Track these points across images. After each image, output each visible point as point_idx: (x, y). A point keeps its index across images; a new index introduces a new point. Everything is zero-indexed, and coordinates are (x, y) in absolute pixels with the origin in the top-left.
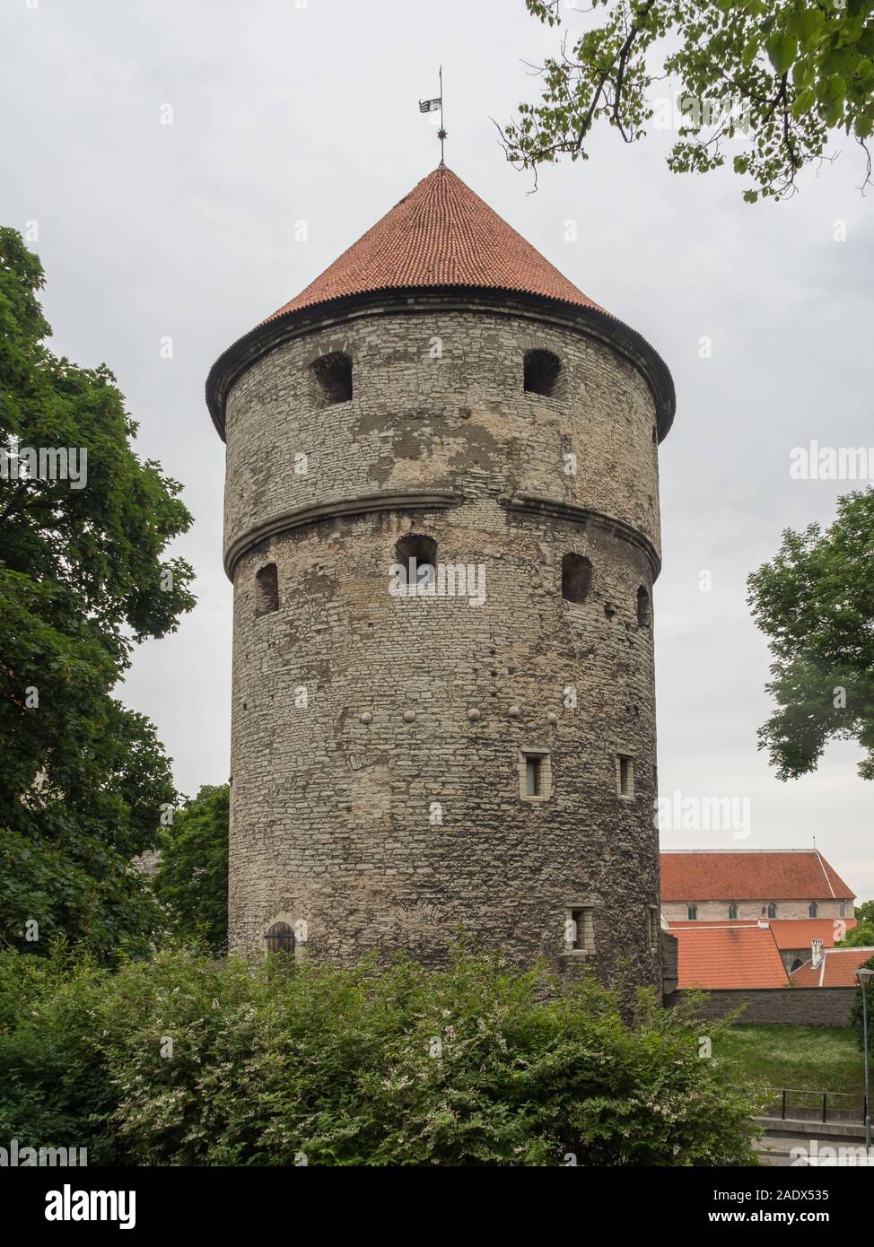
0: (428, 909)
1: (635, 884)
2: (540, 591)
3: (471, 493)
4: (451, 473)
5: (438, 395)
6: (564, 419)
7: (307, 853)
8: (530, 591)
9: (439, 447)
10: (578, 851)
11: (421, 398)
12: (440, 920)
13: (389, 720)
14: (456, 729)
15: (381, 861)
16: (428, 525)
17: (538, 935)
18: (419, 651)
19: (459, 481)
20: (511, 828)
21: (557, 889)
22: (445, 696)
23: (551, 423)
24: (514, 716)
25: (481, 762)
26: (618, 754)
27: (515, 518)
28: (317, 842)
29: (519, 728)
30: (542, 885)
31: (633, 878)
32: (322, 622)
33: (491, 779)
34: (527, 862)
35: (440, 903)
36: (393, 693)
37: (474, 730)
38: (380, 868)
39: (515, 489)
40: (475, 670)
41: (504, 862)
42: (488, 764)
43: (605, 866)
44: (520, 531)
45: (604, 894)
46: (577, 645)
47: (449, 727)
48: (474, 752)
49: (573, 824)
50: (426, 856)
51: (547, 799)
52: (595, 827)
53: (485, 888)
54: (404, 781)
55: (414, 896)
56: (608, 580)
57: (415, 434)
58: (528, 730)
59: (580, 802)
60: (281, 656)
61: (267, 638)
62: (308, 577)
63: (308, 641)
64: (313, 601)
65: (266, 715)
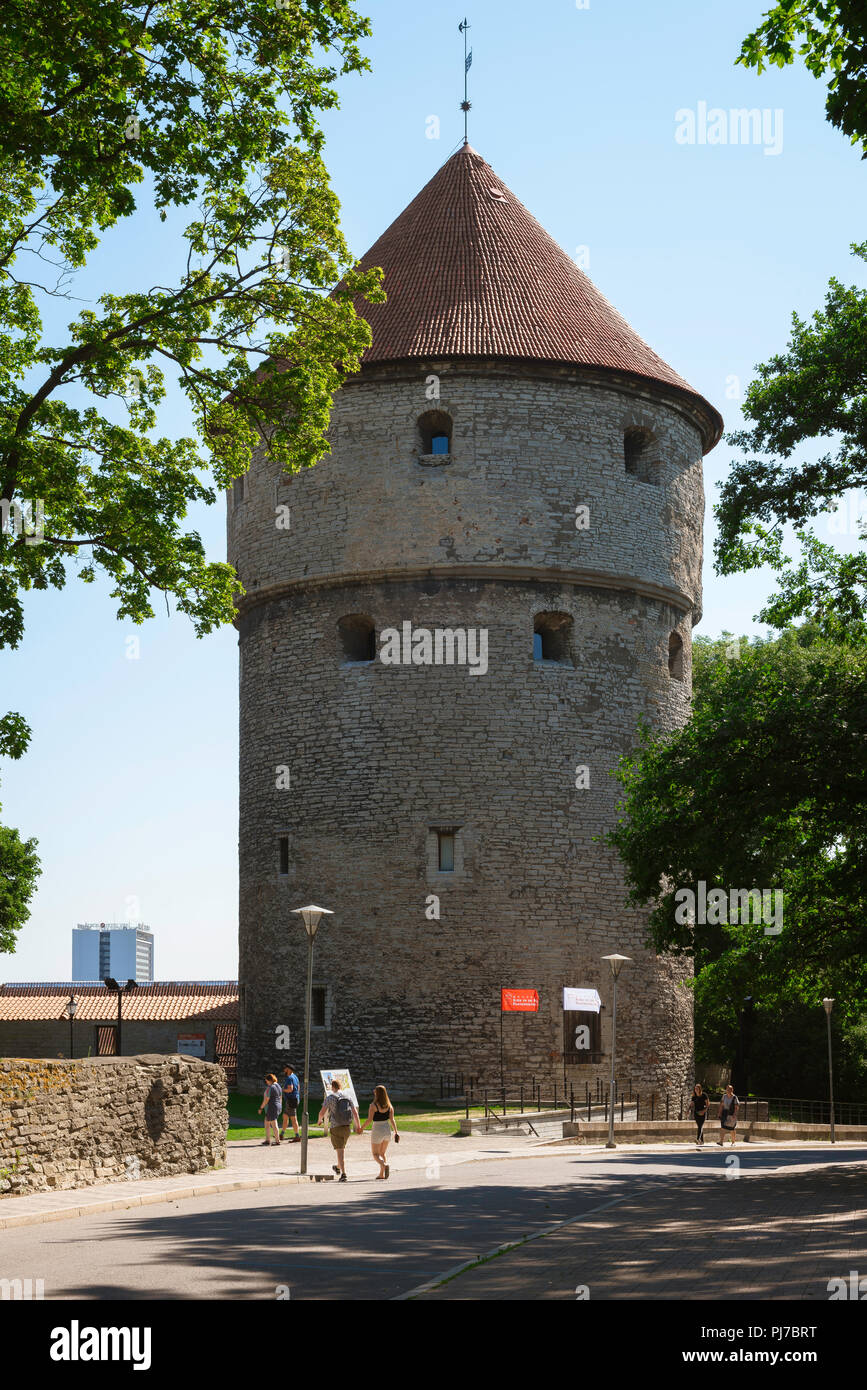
32: (624, 696)
60: (579, 717)
61: (557, 691)
62: (611, 645)
63: (611, 711)
64: (615, 670)
65: (556, 773)
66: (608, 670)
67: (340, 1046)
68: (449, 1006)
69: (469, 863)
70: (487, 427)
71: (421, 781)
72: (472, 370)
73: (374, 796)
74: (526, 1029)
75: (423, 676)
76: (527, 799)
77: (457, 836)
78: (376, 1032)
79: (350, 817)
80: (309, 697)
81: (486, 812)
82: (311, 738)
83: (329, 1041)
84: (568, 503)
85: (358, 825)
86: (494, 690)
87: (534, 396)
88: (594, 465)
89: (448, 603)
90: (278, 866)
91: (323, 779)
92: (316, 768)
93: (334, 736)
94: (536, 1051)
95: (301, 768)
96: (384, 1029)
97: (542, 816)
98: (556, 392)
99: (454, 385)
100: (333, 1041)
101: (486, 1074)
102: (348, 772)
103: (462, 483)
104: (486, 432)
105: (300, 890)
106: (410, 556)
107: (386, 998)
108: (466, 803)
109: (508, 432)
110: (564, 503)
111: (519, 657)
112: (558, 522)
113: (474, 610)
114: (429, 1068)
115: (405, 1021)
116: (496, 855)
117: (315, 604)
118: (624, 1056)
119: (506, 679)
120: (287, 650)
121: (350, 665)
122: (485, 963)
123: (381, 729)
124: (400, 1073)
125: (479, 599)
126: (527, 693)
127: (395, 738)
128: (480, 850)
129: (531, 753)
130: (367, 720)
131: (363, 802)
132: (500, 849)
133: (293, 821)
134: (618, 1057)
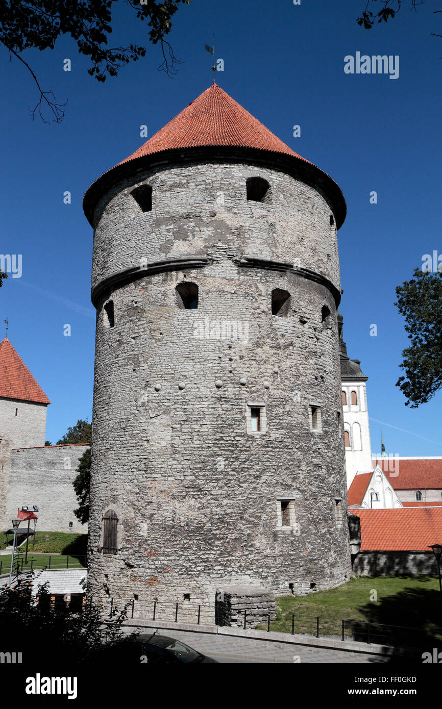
0: (192, 502)
1: (324, 485)
2: (258, 311)
3: (217, 257)
4: (205, 247)
5: (198, 205)
6: (271, 214)
7: (125, 467)
8: (252, 311)
9: (198, 233)
10: (284, 465)
11: (189, 207)
12: (199, 509)
13: (171, 388)
14: (209, 393)
15: (165, 472)
16: (193, 276)
17: (259, 517)
18: (187, 348)
19: (210, 251)
20: (241, 451)
21: (271, 489)
22: (202, 373)
23: (263, 217)
24: (243, 384)
25: (223, 412)
26: (310, 405)
27: (243, 271)
28: (131, 461)
29: (247, 391)
30: (261, 486)
31: (323, 481)
32: (135, 333)
33: (229, 422)
34: (252, 472)
35: (199, 498)
36: (173, 372)
37: (219, 393)
38: (165, 476)
39: (242, 254)
40: (220, 358)
41: (238, 472)
42: (227, 413)
43: (302, 474)
44: (246, 277)
45: (302, 491)
46: (282, 342)
47: (205, 391)
48: (219, 406)
49: (280, 448)
50: (191, 469)
51: (264, 433)
52: (296, 450)
53: (226, 488)
54: (179, 424)
55: (184, 494)
56: (302, 303)
57: (185, 227)
58: (251, 392)
59: (285, 435)
61: (108, 342)
64: (131, 321)
118: (130, 550)
129: (101, 379)
134: (127, 551)
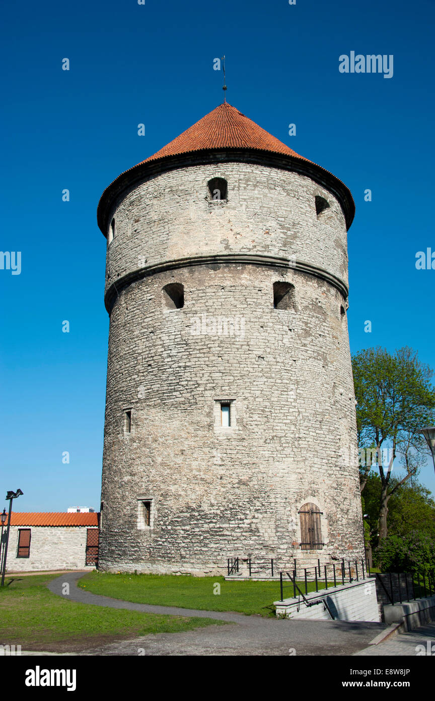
32: (322, 332)
60: (300, 339)
61: (287, 324)
62: (314, 303)
63: (316, 339)
64: (317, 317)
65: (289, 370)
66: (314, 316)
67: (159, 539)
68: (229, 512)
69: (240, 421)
70: (246, 186)
71: (210, 373)
72: (237, 158)
73: (183, 383)
74: (277, 526)
75: (212, 314)
76: (273, 384)
77: (232, 405)
78: (183, 530)
79: (168, 396)
80: (146, 330)
81: (249, 391)
82: (146, 353)
83: (152, 535)
84: (289, 226)
85: (172, 400)
86: (252, 322)
87: (270, 173)
88: (302, 210)
89: (225, 275)
90: (125, 428)
91: (152, 375)
92: (148, 370)
93: (159, 350)
94: (284, 541)
95: (140, 370)
96: (188, 528)
97: (282, 394)
98: (281, 172)
99: (227, 166)
100: (155, 536)
101: (253, 557)
102: (167, 370)
103: (233, 212)
104: (245, 188)
105: (137, 441)
106: (204, 249)
107: (188, 507)
108: (237, 385)
109: (256, 189)
110: (287, 226)
111: (266, 305)
112: (284, 235)
113: (240, 279)
114: (216, 554)
115: (201, 522)
116: (256, 417)
117: (150, 281)
118: (335, 545)
119: (259, 316)
120: (133, 308)
121: (169, 311)
122: (251, 484)
123: (187, 344)
124: (198, 557)
125: (242, 273)
126: (271, 324)
127: (195, 349)
128: (246, 414)
129: (275, 358)
130: (178, 340)
131: (175, 387)
132: (259, 414)
133: (134, 401)
134: (332, 545)
